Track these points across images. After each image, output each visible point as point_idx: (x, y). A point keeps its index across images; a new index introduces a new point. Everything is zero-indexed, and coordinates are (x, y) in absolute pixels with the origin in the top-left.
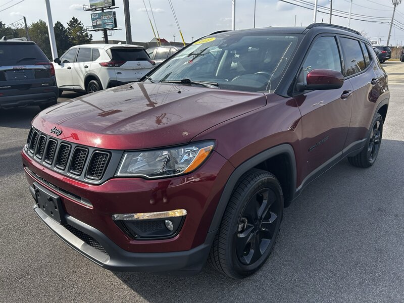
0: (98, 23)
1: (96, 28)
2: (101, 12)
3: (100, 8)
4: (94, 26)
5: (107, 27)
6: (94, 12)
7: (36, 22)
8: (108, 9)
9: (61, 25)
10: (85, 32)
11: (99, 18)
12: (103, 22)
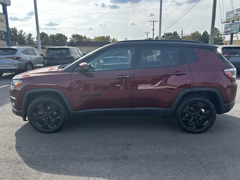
0: (228, 30)
1: (226, 33)
2: (232, 23)
3: (232, 21)
4: (225, 32)
5: (234, 32)
6: (228, 24)
7: (193, 32)
8: (237, 20)
9: (207, 33)
10: (221, 36)
11: (230, 27)
12: (231, 29)
